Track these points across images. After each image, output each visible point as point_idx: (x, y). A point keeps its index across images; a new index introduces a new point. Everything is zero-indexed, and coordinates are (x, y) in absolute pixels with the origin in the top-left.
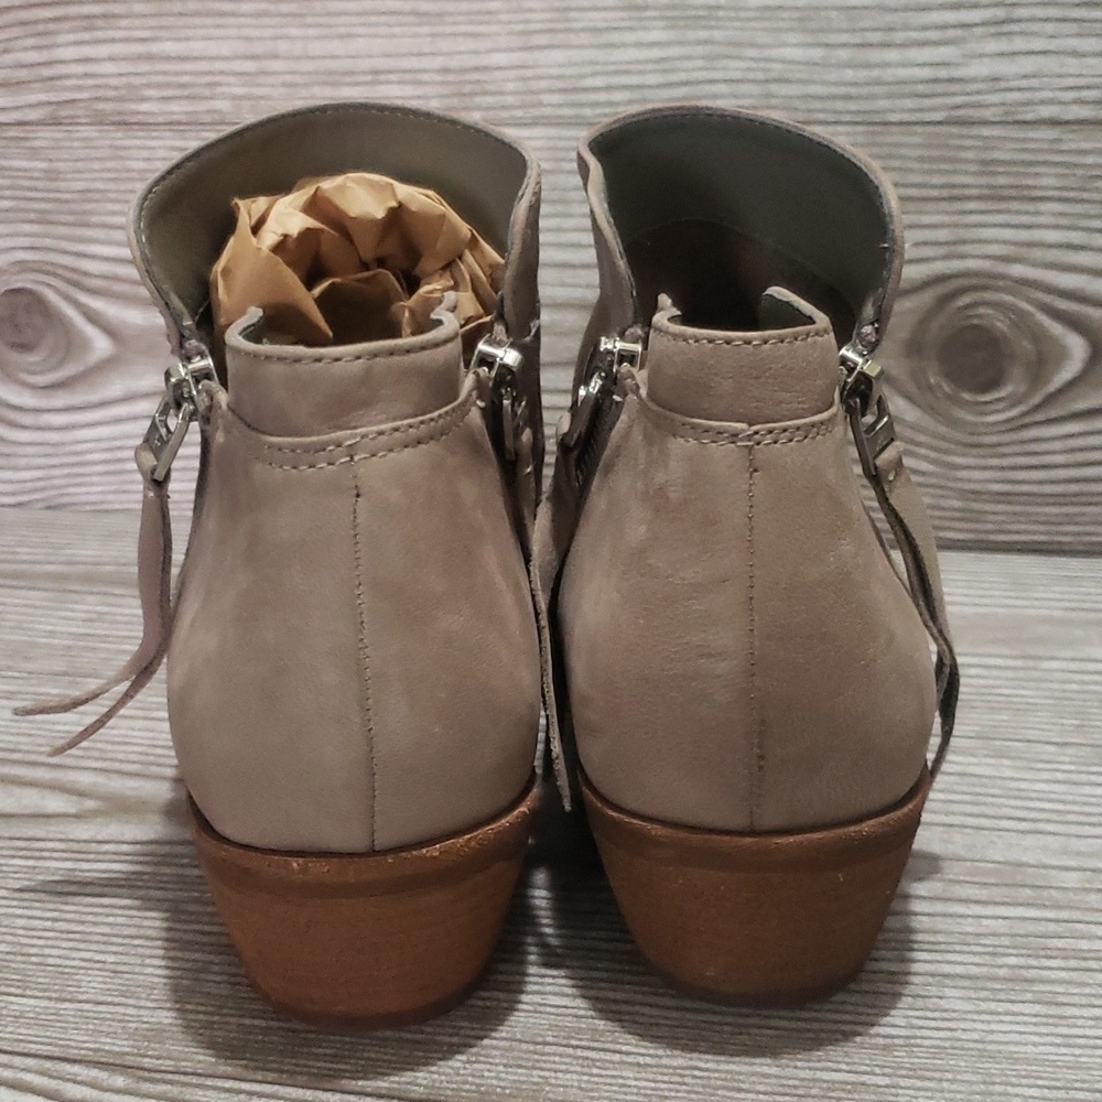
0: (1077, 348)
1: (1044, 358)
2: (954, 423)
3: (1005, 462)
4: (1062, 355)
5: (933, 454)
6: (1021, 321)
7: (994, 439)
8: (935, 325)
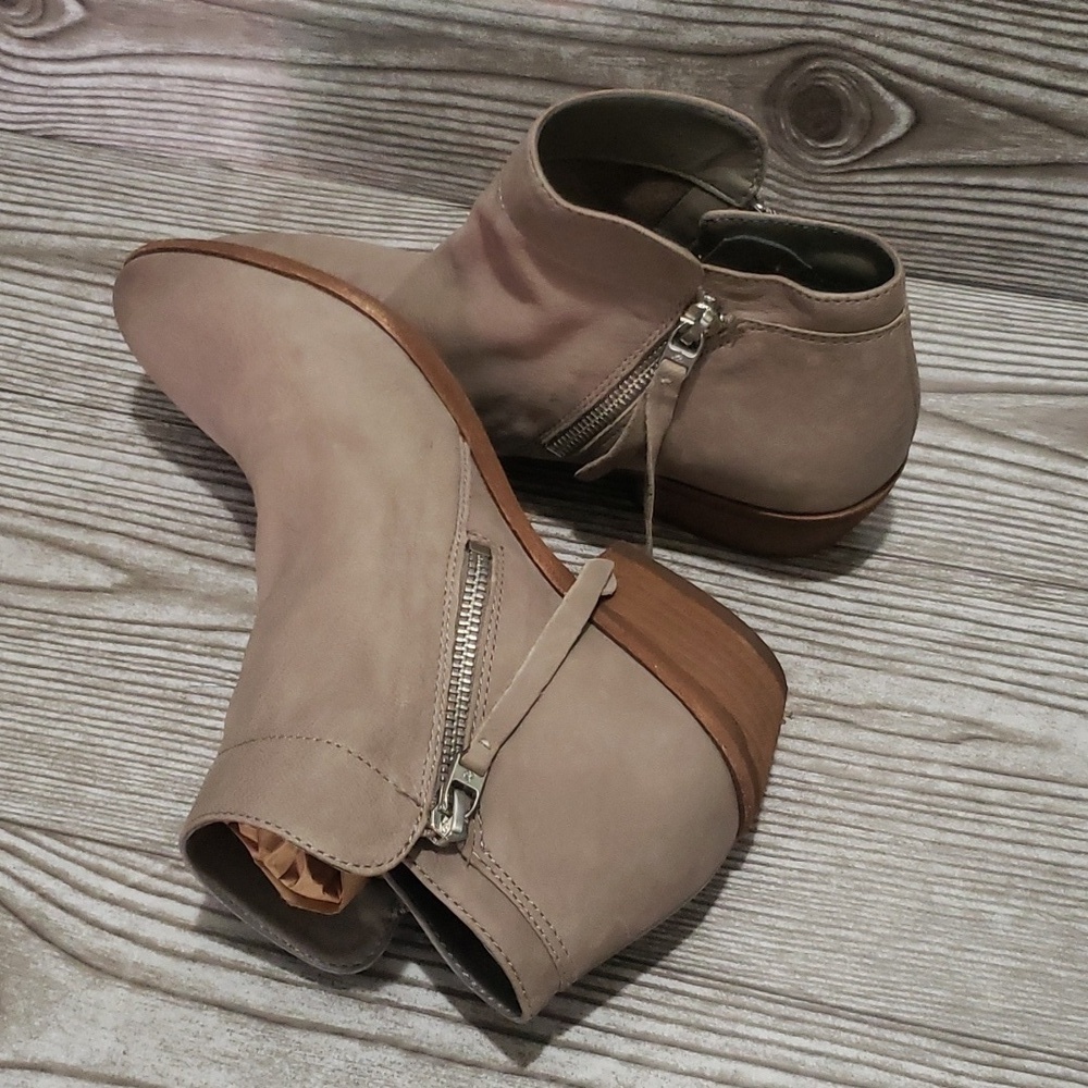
0: (903, 114)
1: (876, 120)
2: (798, 163)
3: (834, 198)
4: (891, 119)
5: (777, 185)
6: (860, 87)
7: (828, 179)
8: (788, 83)
